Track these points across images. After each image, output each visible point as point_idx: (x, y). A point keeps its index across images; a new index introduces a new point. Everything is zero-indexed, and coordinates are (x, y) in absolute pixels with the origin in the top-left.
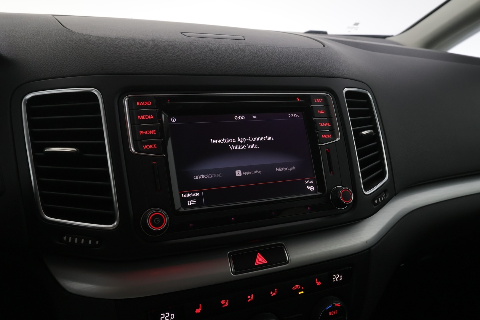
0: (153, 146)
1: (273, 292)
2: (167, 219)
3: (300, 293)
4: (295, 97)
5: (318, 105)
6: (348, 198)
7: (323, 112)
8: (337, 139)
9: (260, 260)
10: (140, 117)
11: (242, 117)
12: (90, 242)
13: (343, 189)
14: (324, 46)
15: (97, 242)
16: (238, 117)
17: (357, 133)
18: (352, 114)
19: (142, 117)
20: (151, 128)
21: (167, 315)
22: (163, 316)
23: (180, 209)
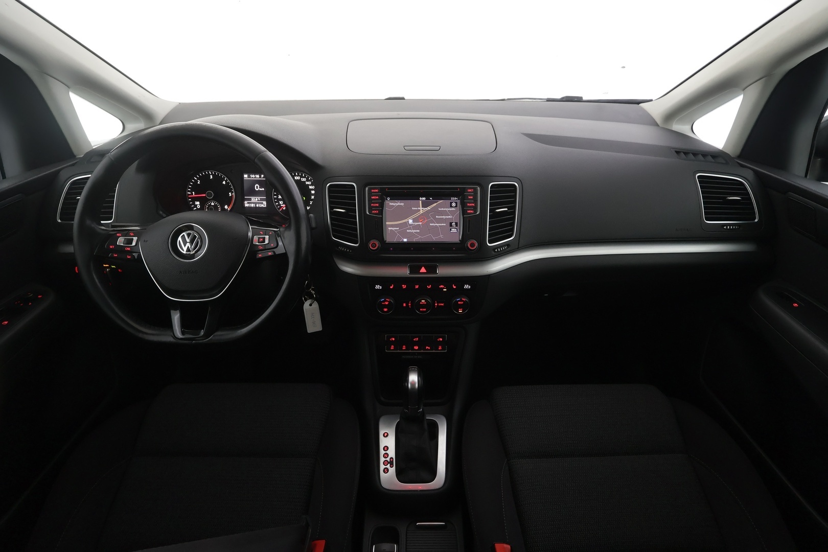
0: (377, 212)
2: (379, 244)
3: (444, 290)
4: (457, 188)
5: (470, 193)
7: (472, 197)
8: (477, 213)
11: (424, 199)
12: (348, 250)
14: (495, 150)
15: (351, 251)
17: (493, 210)
18: (492, 199)
19: (373, 197)
20: (376, 203)
21: (378, 286)
23: (386, 241)
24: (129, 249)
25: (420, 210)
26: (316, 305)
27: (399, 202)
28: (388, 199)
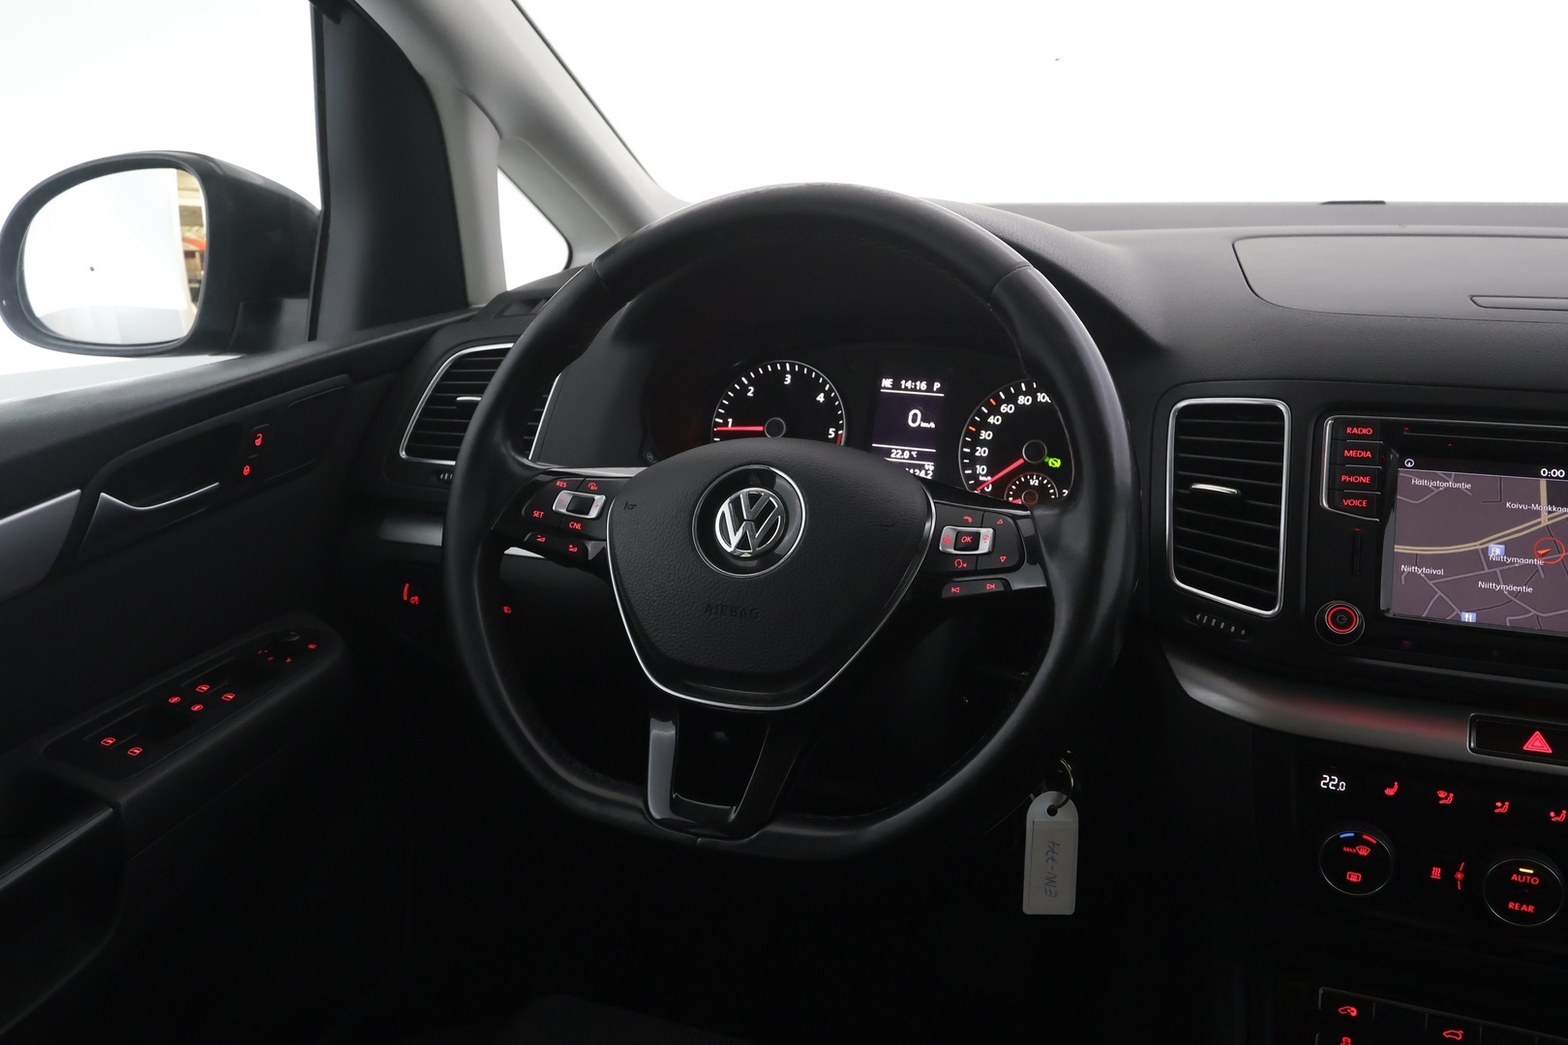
1: (1558, 814)
2: (1358, 619)
9: (1537, 743)
10: (1349, 452)
11: (1558, 473)
12: (1233, 629)
15: (1243, 632)
16: (1550, 471)
19: (1352, 453)
20: (1363, 473)
21: (1334, 780)
22: (1326, 779)
23: (1388, 610)
24: (577, 526)
25: (1538, 514)
26: (1069, 816)
27: (1453, 476)
28: (1409, 465)
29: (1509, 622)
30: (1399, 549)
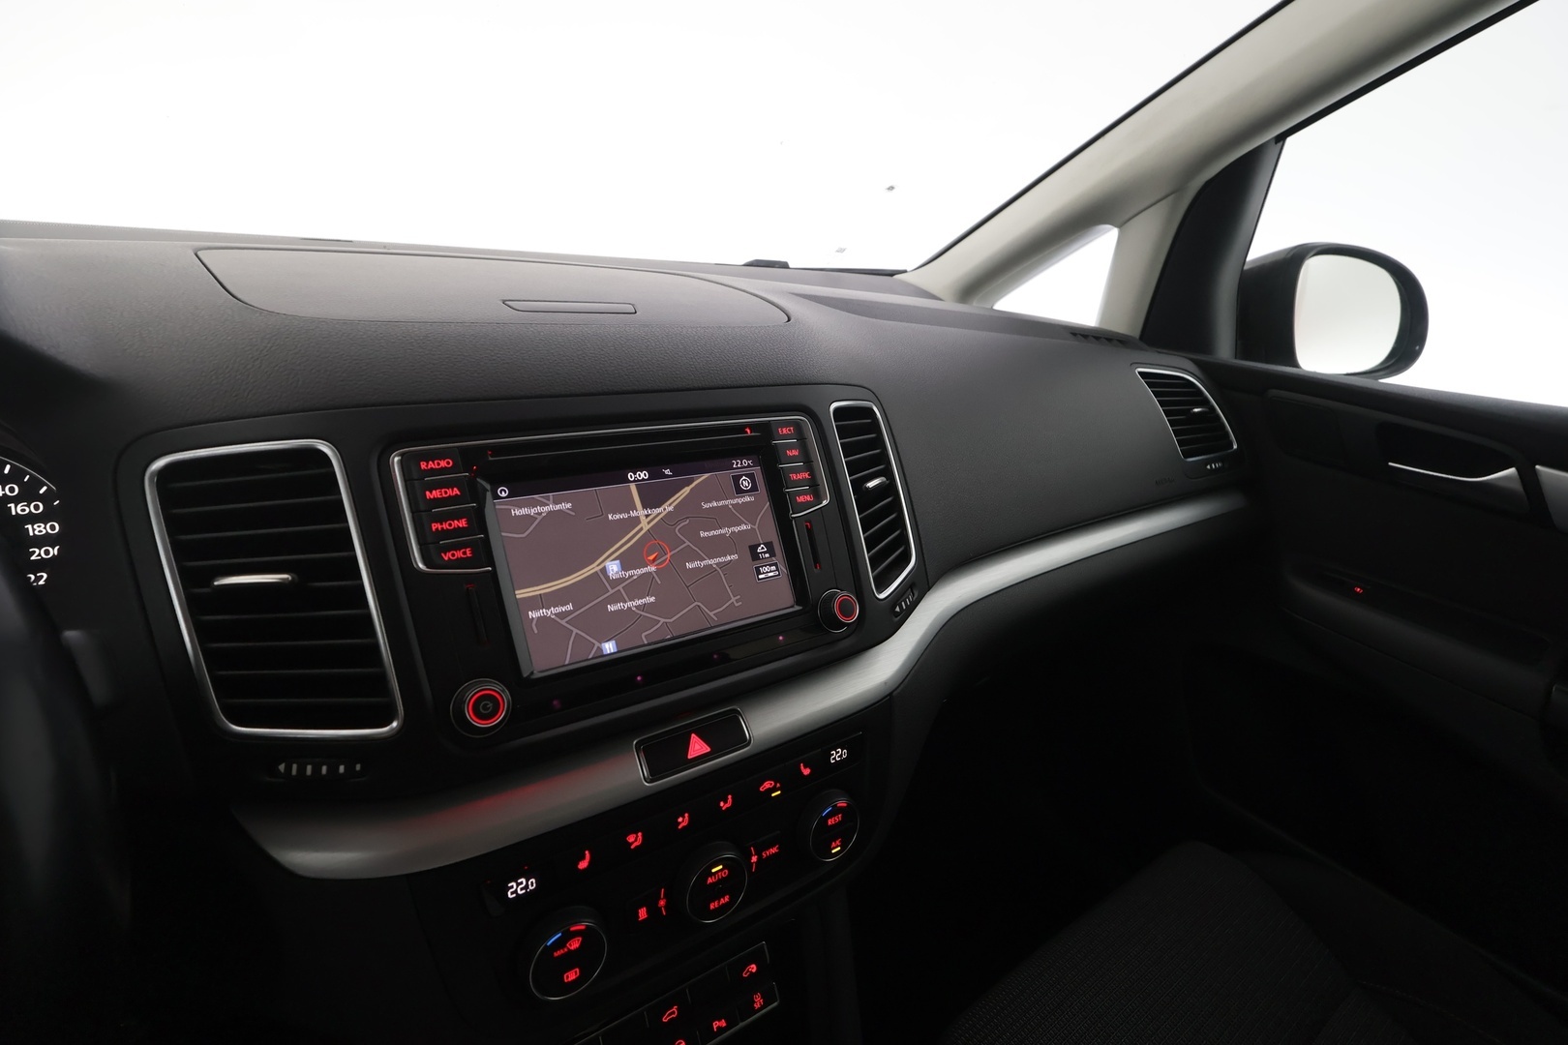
0: (464, 553)
1: (726, 802)
2: (505, 698)
3: (773, 795)
4: (741, 428)
5: (785, 439)
6: (849, 614)
7: (795, 453)
8: (825, 503)
9: (697, 747)
10: (431, 493)
11: (642, 475)
12: (342, 769)
13: (842, 595)
14: (789, 320)
15: (358, 767)
16: (635, 474)
17: (858, 485)
18: (848, 450)
19: (436, 494)
20: (456, 515)
21: (522, 883)
22: (512, 887)
23: (532, 673)
25: (637, 520)
27: (551, 498)
28: (504, 495)
29: (646, 638)
30: (521, 594)
